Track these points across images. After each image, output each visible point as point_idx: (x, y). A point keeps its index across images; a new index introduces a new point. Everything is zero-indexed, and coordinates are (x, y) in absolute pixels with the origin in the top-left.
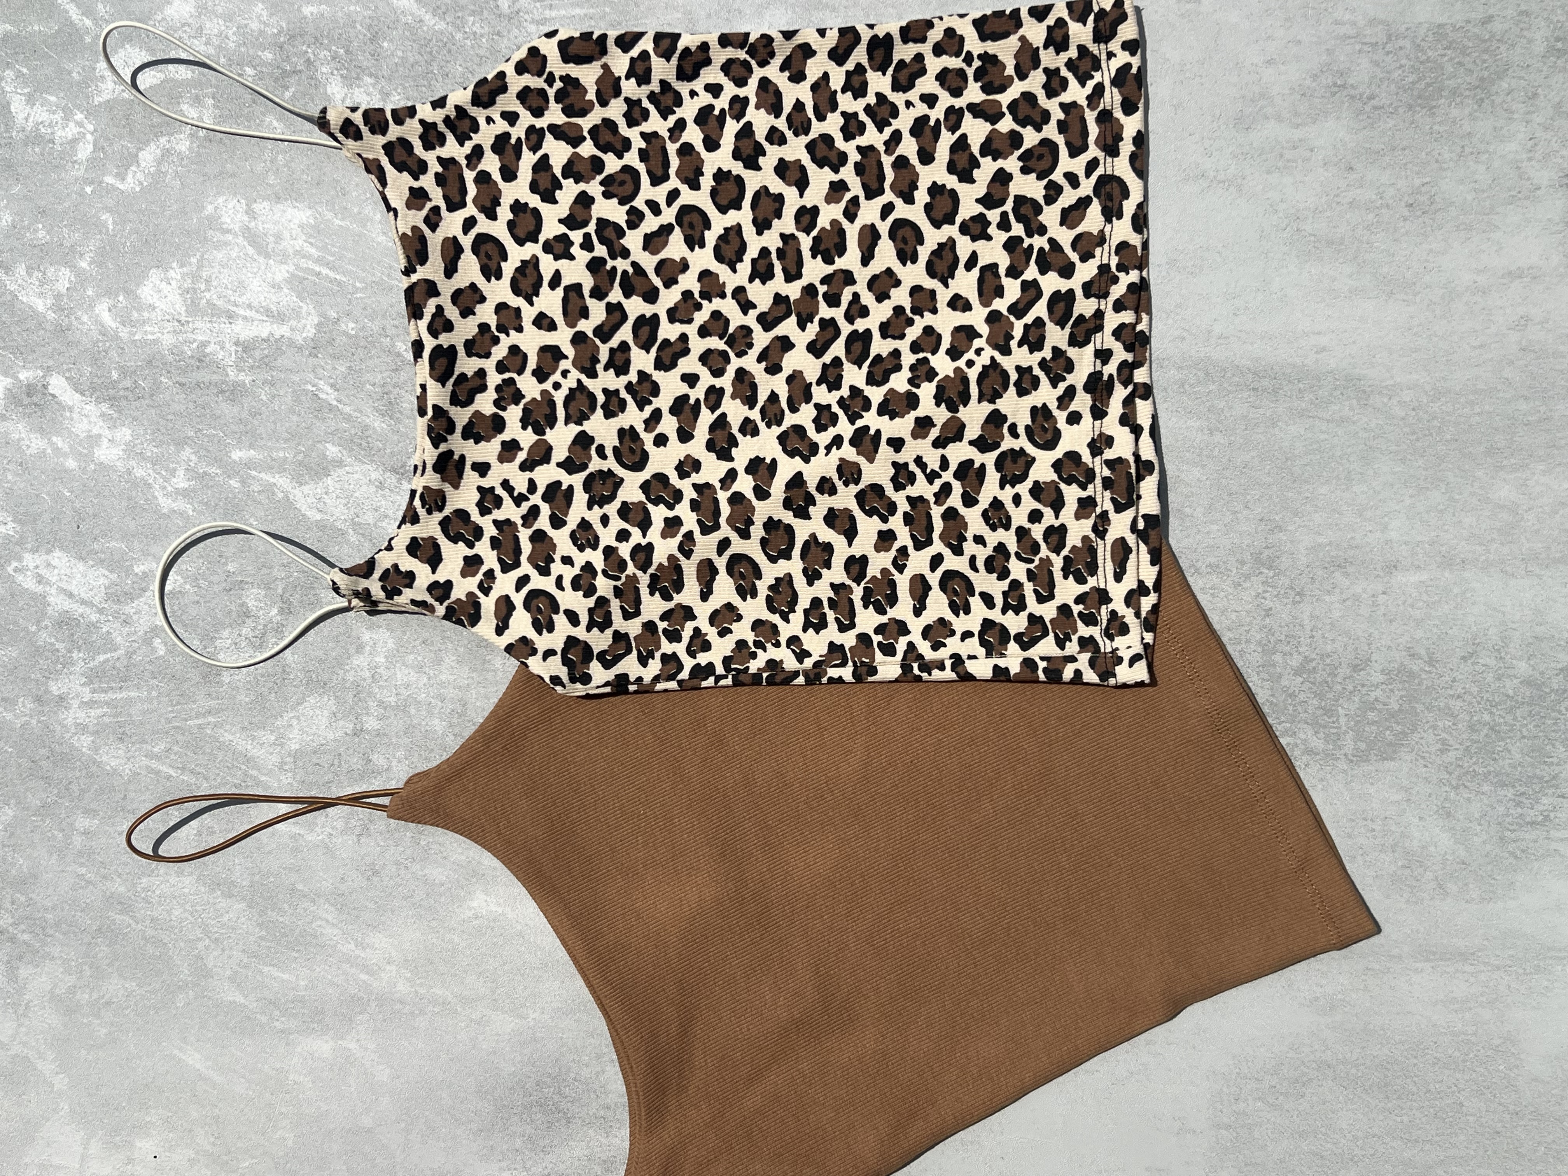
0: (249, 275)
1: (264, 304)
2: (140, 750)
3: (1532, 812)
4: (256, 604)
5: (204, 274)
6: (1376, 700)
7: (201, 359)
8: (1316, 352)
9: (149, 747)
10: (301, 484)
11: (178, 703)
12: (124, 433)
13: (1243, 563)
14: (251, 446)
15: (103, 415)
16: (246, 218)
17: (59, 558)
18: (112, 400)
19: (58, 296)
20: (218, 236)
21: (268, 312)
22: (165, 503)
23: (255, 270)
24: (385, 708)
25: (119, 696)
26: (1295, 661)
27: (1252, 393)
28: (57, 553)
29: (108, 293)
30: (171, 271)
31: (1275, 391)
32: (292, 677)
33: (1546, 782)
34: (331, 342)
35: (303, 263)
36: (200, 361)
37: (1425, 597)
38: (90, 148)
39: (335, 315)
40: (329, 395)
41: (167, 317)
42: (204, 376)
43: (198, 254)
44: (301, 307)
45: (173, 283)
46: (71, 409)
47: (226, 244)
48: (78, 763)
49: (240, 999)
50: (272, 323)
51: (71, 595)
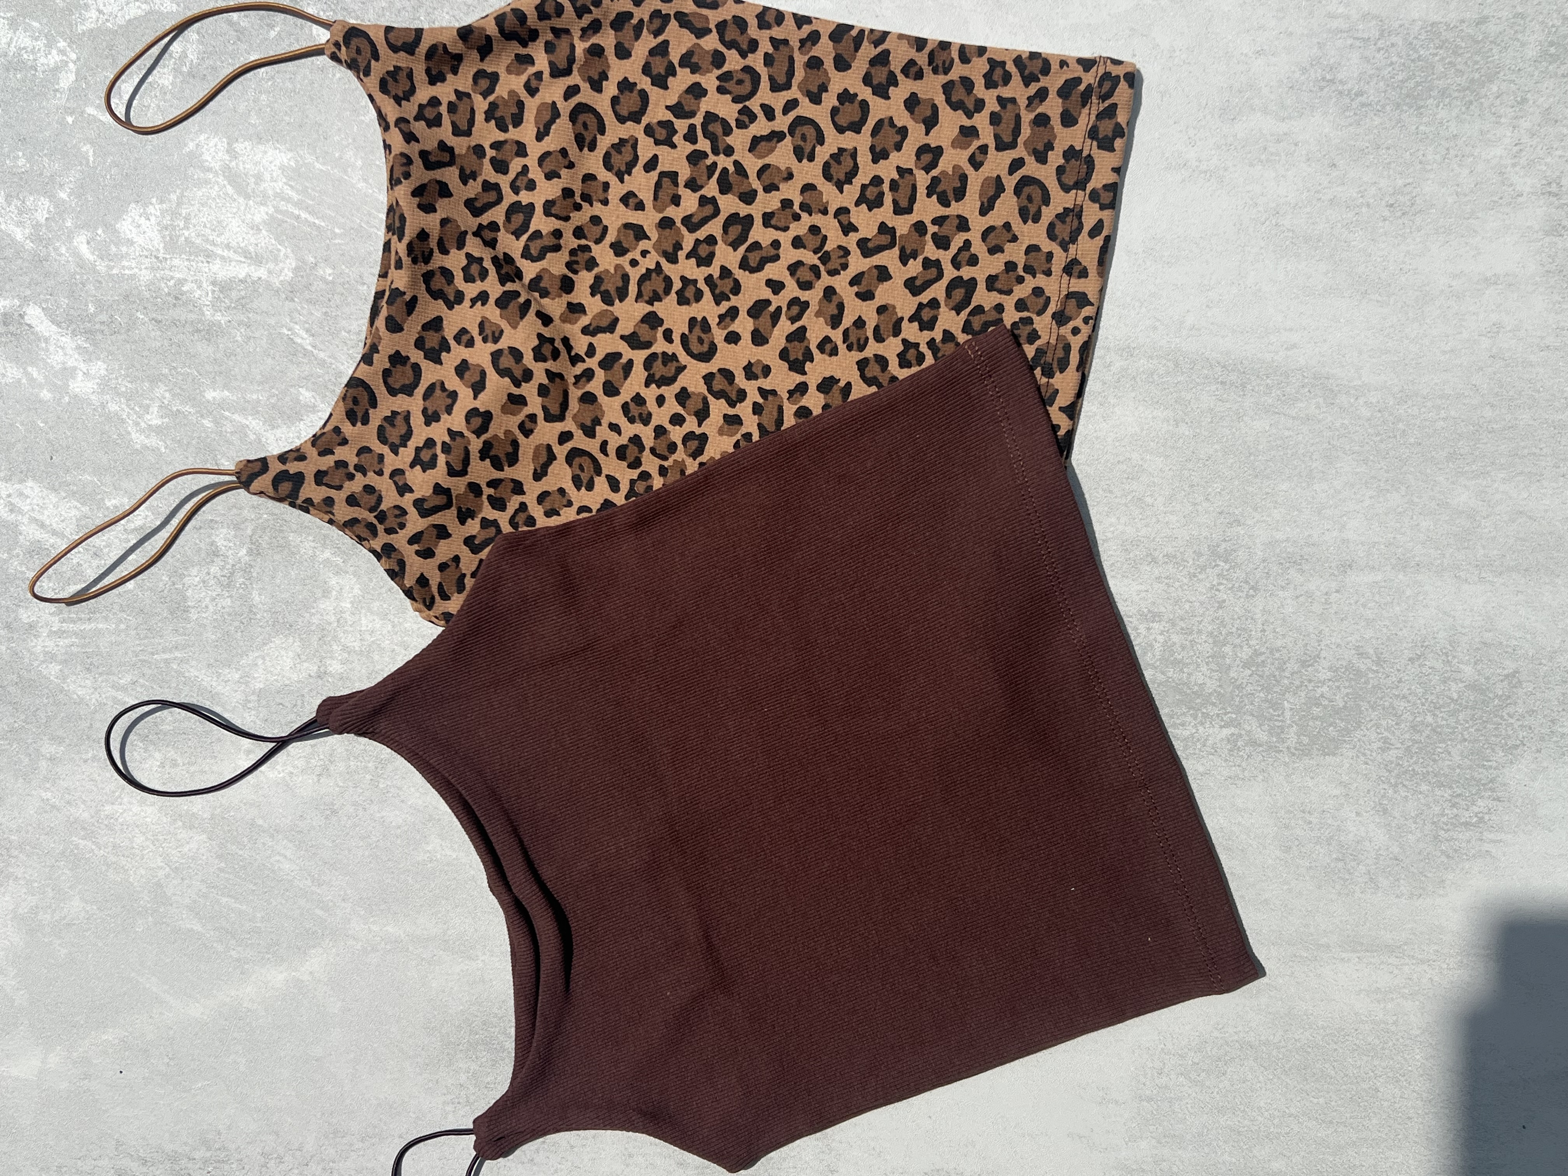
0: (230, 215)
1: (242, 245)
2: (107, 681)
3: (1467, 814)
4: (225, 543)
5: (184, 212)
6: (1322, 696)
7: (178, 297)
8: (1287, 349)
9: (116, 679)
10: (273, 428)
11: (146, 637)
12: (99, 367)
13: (1199, 554)
14: (226, 387)
15: (78, 347)
16: (227, 157)
17: (32, 488)
18: (89, 333)
19: (37, 226)
20: (199, 174)
21: (246, 254)
22: (138, 439)
23: (235, 210)
24: (349, 653)
25: (87, 626)
26: (1245, 653)
27: (1219, 386)
28: (30, 483)
29: (86, 226)
30: (151, 207)
31: (1243, 386)
32: (258, 616)
33: (1484, 785)
34: (308, 286)
35: (283, 205)
36: (176, 298)
37: (1377, 598)
38: (72, 77)
39: (312, 260)
40: (304, 340)
41: (146, 253)
42: (180, 314)
43: (178, 191)
44: (279, 250)
45: (153, 218)
46: (47, 340)
47: (207, 182)
48: (46, 691)
49: (198, 927)
50: (249, 265)
51: (42, 525)
